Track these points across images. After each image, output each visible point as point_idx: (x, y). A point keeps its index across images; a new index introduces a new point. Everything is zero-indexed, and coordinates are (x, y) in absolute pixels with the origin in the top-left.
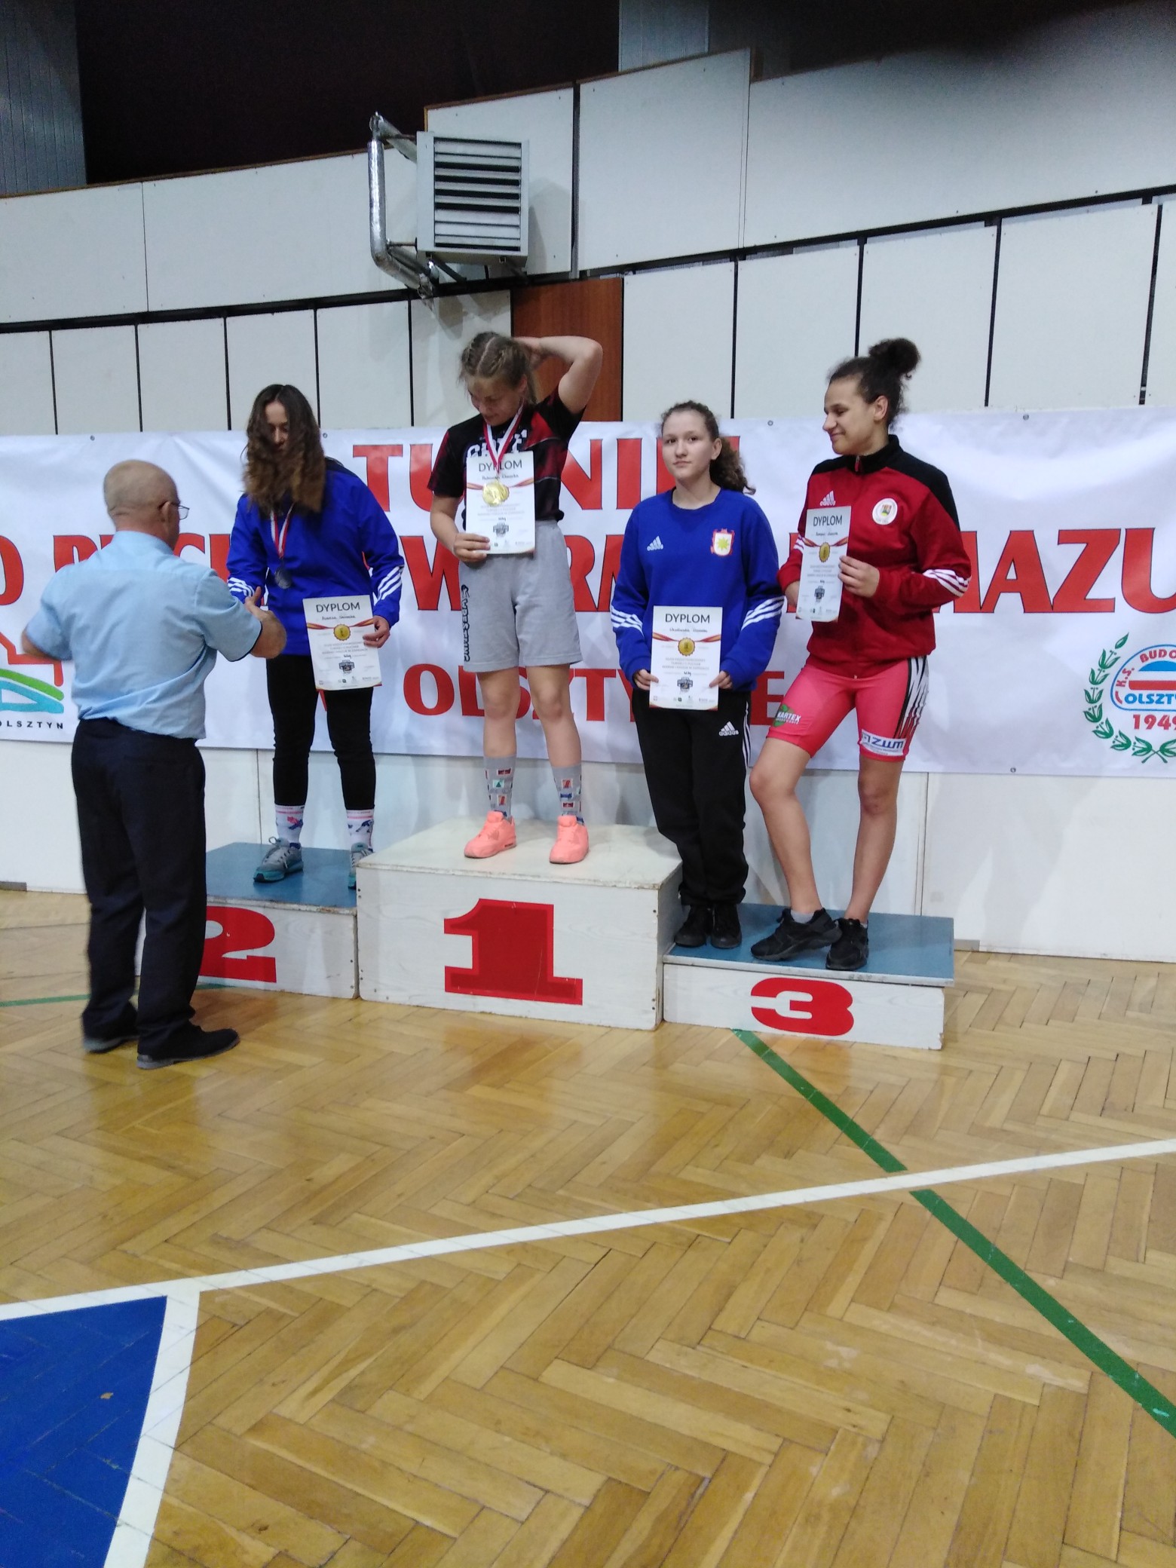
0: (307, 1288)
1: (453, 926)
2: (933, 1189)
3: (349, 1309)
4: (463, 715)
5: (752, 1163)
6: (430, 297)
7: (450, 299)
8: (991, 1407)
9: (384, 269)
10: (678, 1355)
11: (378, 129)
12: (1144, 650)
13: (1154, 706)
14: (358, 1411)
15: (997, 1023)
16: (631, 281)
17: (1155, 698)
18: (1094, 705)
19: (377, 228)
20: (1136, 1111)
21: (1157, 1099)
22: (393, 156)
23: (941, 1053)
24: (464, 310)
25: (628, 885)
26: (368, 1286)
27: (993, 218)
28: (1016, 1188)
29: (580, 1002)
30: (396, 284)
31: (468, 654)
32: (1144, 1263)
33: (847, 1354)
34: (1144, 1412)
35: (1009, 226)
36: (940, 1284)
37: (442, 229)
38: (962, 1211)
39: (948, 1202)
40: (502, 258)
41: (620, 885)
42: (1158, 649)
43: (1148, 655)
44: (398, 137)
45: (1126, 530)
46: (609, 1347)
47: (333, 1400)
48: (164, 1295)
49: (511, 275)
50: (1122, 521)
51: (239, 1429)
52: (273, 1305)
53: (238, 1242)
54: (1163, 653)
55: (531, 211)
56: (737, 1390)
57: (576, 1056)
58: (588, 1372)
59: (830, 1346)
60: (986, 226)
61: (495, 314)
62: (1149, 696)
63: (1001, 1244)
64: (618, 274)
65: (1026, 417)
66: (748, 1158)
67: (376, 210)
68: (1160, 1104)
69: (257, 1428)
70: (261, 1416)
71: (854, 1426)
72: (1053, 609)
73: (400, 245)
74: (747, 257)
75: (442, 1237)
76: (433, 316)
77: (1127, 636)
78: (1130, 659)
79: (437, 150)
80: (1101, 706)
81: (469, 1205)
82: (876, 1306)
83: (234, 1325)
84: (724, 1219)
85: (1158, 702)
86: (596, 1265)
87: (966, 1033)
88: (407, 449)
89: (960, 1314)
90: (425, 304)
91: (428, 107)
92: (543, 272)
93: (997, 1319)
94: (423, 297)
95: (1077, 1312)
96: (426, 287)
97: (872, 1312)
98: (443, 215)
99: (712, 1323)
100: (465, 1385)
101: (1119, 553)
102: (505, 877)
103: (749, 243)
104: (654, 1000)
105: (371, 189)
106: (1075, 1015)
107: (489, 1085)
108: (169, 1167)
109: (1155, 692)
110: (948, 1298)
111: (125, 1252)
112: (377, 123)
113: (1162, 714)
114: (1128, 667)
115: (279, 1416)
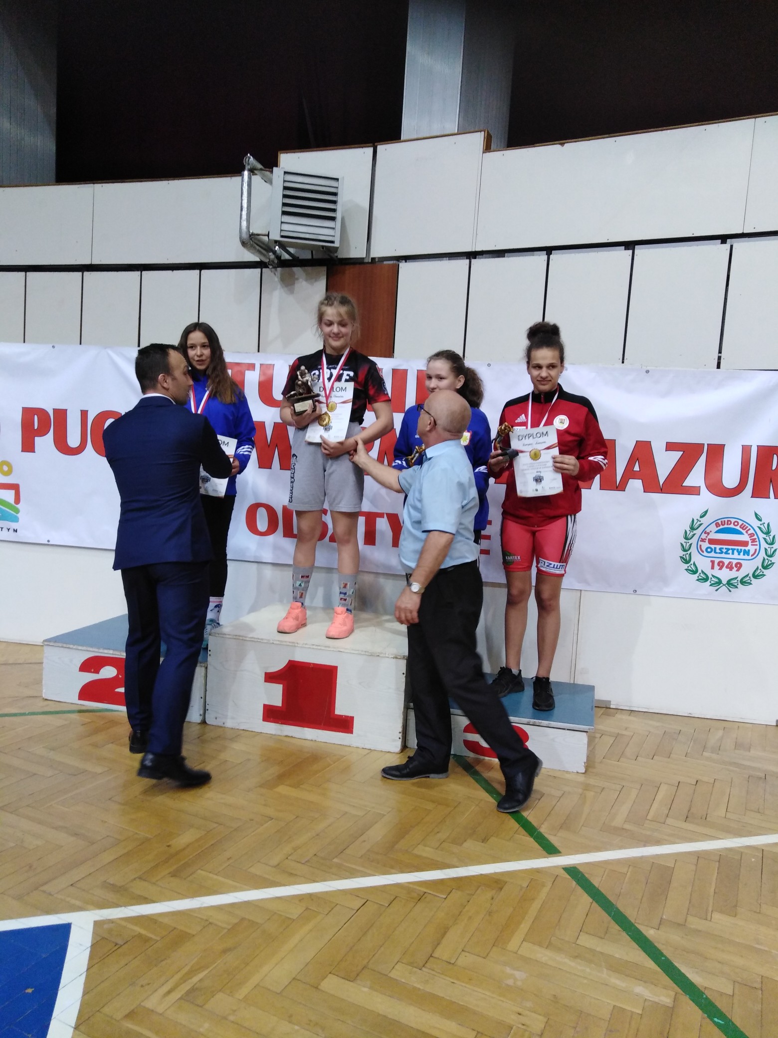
0: (166, 920)
1: (270, 678)
2: (578, 867)
3: (194, 935)
4: (284, 537)
5: (461, 844)
6: (275, 268)
7: (287, 269)
8: (611, 1015)
9: (247, 249)
10: (410, 974)
11: (249, 164)
12: (717, 520)
13: (723, 555)
14: (198, 1005)
15: (621, 757)
16: (404, 267)
17: (724, 551)
18: (686, 553)
19: (244, 224)
20: (707, 819)
21: (722, 812)
22: (257, 179)
23: (583, 775)
24: (296, 277)
25: (387, 656)
26: (207, 920)
27: (630, 245)
28: (631, 868)
29: (351, 732)
30: (253, 257)
31: (291, 498)
32: (711, 921)
33: (520, 976)
34: (708, 1020)
35: (639, 250)
36: (581, 931)
37: (285, 227)
38: (596, 882)
39: (587, 876)
40: (323, 247)
41: (382, 655)
42: (726, 520)
43: (720, 523)
44: (261, 169)
45: (708, 444)
46: (364, 967)
47: (181, 998)
48: (70, 922)
49: (327, 257)
50: (706, 439)
51: (119, 1015)
52: (143, 932)
53: (120, 887)
54: (729, 522)
55: (343, 219)
56: (448, 998)
57: (347, 769)
58: (351, 983)
59: (508, 970)
60: (625, 249)
61: (316, 281)
62: (720, 549)
63: (621, 905)
64: (395, 262)
65: (647, 372)
66: (458, 841)
67: (244, 213)
68: (724, 815)
69: (130, 1015)
70: (132, 1008)
71: (523, 1025)
72: (662, 490)
73: (258, 235)
74: (477, 257)
75: (256, 888)
76: (276, 279)
77: (707, 511)
78: (709, 525)
79: (286, 179)
80: (690, 554)
81: (275, 867)
82: (540, 944)
83: (116, 944)
84: (441, 882)
85: (726, 553)
86: (358, 910)
87: (601, 762)
88: (258, 367)
89: (592, 951)
90: (272, 272)
91: (281, 152)
92: (348, 257)
93: (617, 956)
94: (271, 267)
95: (668, 952)
96: (273, 261)
97: (536, 948)
98: (287, 219)
99: (433, 951)
100: (269, 990)
101: (703, 458)
102: (307, 646)
103: (479, 249)
104: (400, 733)
105: (242, 200)
106: (671, 753)
107: (290, 786)
108: (76, 834)
109: (724, 547)
110: (586, 941)
111: (44, 892)
112: (249, 160)
113: (728, 561)
114: (708, 530)
115: (144, 1007)
